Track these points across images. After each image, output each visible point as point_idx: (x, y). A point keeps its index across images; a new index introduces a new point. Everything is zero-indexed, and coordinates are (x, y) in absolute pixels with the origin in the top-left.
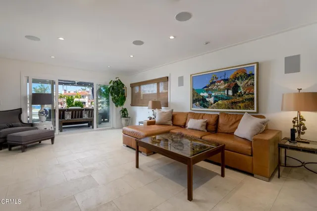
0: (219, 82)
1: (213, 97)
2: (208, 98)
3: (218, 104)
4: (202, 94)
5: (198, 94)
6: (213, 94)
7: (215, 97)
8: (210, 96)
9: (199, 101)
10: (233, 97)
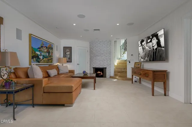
0: (45, 47)
1: (42, 56)
2: (40, 56)
3: (44, 60)
4: (37, 53)
5: (35, 53)
6: (42, 54)
7: (43, 56)
8: (41, 55)
9: (35, 58)
10: (48, 57)
